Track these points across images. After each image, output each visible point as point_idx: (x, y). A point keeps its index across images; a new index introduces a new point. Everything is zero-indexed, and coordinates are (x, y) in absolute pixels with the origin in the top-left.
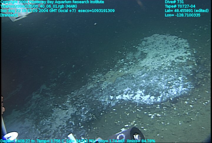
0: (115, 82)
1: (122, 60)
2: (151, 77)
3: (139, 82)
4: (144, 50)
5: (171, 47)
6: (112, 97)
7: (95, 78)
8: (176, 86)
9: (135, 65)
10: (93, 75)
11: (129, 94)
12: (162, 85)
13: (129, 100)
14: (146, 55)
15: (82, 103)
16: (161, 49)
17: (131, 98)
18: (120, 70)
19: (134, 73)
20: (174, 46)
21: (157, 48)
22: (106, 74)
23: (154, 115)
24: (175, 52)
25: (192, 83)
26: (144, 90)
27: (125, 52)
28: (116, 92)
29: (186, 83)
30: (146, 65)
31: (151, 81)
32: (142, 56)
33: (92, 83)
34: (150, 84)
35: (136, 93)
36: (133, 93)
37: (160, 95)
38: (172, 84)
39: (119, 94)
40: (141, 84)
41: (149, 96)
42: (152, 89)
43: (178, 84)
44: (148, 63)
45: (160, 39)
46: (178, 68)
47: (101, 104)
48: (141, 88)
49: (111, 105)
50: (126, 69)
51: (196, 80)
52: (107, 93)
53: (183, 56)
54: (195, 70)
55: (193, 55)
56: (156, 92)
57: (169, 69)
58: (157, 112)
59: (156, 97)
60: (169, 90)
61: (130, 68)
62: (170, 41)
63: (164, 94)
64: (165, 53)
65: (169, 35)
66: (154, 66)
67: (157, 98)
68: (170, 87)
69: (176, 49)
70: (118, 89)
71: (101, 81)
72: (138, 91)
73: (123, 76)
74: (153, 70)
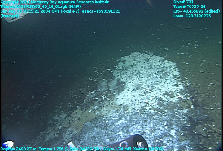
0: (83, 131)
1: (93, 92)
5: (155, 74)
9: (109, 101)
10: (56, 115)
14: (124, 86)
16: (144, 76)
18: (90, 109)
19: (108, 115)
21: (138, 75)
22: (72, 115)
24: (162, 82)
29: (183, 143)
30: (124, 103)
32: (118, 87)
38: (161, 144)
43: (171, 145)
44: (127, 100)
45: (141, 60)
46: (168, 112)
50: (98, 108)
53: (174, 91)
54: (193, 117)
57: (156, 113)
62: (154, 64)
64: (149, 85)
65: (152, 54)
66: (135, 105)
71: (64, 127)
73: (93, 120)
74: (134, 113)
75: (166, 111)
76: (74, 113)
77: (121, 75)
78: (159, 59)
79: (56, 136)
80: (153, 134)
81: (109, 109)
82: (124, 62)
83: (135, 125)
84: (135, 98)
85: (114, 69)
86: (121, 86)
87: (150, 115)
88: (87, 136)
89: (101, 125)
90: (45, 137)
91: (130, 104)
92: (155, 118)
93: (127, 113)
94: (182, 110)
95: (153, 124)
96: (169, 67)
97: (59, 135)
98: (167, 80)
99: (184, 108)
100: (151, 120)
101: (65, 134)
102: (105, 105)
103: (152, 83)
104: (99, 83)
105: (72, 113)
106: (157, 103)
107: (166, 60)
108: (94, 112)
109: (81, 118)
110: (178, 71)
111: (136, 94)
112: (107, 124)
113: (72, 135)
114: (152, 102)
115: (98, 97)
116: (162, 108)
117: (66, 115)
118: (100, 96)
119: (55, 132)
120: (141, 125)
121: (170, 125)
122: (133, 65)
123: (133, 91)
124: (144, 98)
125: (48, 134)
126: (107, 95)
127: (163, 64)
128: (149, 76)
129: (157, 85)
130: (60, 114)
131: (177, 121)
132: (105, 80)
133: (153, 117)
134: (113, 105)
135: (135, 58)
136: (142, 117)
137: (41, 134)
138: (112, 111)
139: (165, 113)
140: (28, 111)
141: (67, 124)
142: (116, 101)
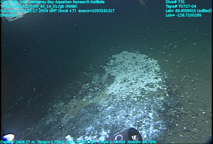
0: (78, 115)
1: (87, 84)
2: (118, 111)
3: (104, 118)
4: (111, 72)
5: (140, 69)
7: (56, 108)
8: (146, 127)
9: (101, 92)
10: (55, 103)
11: (92, 135)
12: (129, 124)
14: (114, 79)
16: (130, 71)
18: (84, 98)
19: (99, 103)
20: (144, 68)
21: (126, 70)
24: (145, 76)
25: (164, 122)
26: (109, 131)
27: (91, 74)
28: (77, 132)
29: (157, 122)
30: (113, 93)
31: (118, 117)
32: (109, 80)
33: (52, 114)
34: (116, 122)
35: (100, 134)
36: (96, 135)
38: (141, 124)
39: (81, 135)
40: (106, 122)
42: (119, 129)
43: (149, 124)
44: (116, 91)
45: (129, 58)
46: (148, 99)
48: (106, 128)
50: (91, 97)
51: (169, 118)
52: (67, 132)
53: (154, 83)
54: (167, 103)
55: (164, 81)
57: (139, 100)
62: (139, 61)
64: (134, 78)
65: (139, 53)
66: (122, 94)
68: (139, 128)
69: (146, 71)
70: (80, 127)
71: (62, 113)
72: (102, 131)
73: (87, 107)
74: (121, 101)
75: (147, 98)
76: (71, 101)
77: (111, 70)
78: (144, 57)
79: (55, 120)
80: (135, 116)
81: (101, 98)
82: (114, 59)
83: (121, 110)
84: (123, 89)
85: (106, 65)
86: (111, 80)
87: (133, 102)
88: (81, 119)
89: (93, 110)
90: (46, 122)
91: (118, 94)
92: (137, 104)
93: (115, 101)
94: (159, 98)
95: (136, 109)
96: (152, 64)
97: (57, 119)
98: (149, 74)
99: (161, 96)
100: (134, 106)
101: (63, 118)
102: (97, 95)
103: (137, 76)
104: (93, 77)
105: (69, 102)
106: (140, 93)
107: (149, 58)
108: (87, 101)
109: (77, 106)
110: (159, 66)
111: (123, 86)
112: (99, 110)
113: (69, 119)
114: (136, 92)
115: (91, 88)
116: (144, 96)
117: (63, 103)
118: (93, 88)
119: (54, 117)
120: (126, 110)
121: (149, 109)
122: (122, 61)
123: (120, 83)
124: (130, 89)
125: (48, 119)
126: (99, 87)
127: (147, 62)
128: (135, 71)
129: (141, 78)
130: (58, 103)
131: (155, 106)
132: (98, 75)
133: (136, 103)
134: (104, 94)
135: (124, 56)
136: (127, 104)
137: (42, 120)
138: (103, 99)
139: (146, 100)
140: (30, 101)
141: (65, 111)
142: (107, 92)
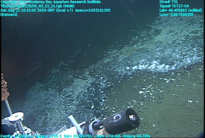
0: (131, 55)
1: (137, 37)
2: (166, 49)
4: (158, 28)
6: (128, 68)
7: (110, 54)
11: (145, 64)
13: (145, 70)
14: (160, 32)
15: (100, 74)
16: (175, 25)
17: (147, 68)
21: (171, 25)
22: (122, 50)
23: (170, 80)
24: (189, 27)
26: (159, 61)
27: (138, 30)
28: (132, 63)
31: (166, 53)
33: (108, 57)
35: (152, 63)
36: (148, 64)
37: (175, 64)
39: (136, 65)
41: (163, 65)
42: (167, 59)
47: (119, 74)
48: (156, 59)
49: (128, 74)
52: (124, 65)
56: (171, 62)
58: (172, 78)
59: (170, 66)
60: (184, 60)
61: (145, 43)
63: (179, 63)
64: (180, 29)
66: (168, 41)
67: (172, 67)
68: (184, 57)
70: (134, 61)
71: (117, 56)
73: (138, 50)
85: (152, 24)
104: (141, 32)
128: (180, 25)
132: (145, 30)
